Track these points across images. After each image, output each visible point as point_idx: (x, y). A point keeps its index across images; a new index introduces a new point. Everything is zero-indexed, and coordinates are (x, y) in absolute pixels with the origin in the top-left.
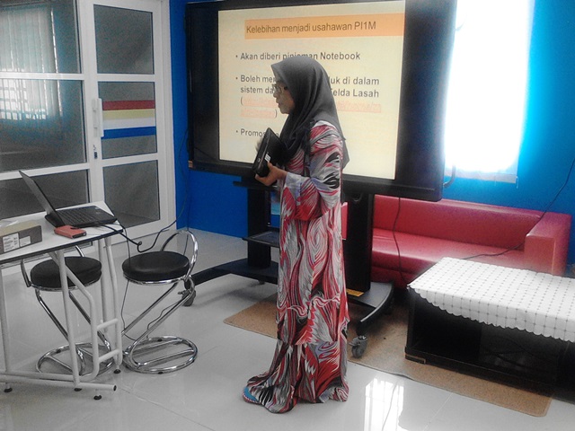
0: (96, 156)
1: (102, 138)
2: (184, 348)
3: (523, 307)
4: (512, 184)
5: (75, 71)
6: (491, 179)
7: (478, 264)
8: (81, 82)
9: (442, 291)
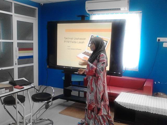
0: (16, 64)
1: (18, 59)
2: (49, 122)
3: (147, 105)
4: (137, 71)
5: (11, 39)
6: (131, 70)
7: (131, 94)
8: (13, 42)
9: (124, 102)
